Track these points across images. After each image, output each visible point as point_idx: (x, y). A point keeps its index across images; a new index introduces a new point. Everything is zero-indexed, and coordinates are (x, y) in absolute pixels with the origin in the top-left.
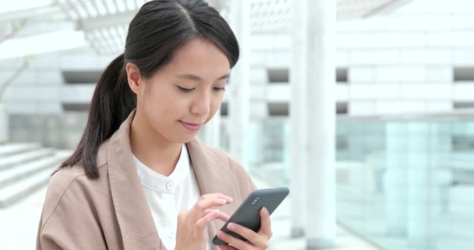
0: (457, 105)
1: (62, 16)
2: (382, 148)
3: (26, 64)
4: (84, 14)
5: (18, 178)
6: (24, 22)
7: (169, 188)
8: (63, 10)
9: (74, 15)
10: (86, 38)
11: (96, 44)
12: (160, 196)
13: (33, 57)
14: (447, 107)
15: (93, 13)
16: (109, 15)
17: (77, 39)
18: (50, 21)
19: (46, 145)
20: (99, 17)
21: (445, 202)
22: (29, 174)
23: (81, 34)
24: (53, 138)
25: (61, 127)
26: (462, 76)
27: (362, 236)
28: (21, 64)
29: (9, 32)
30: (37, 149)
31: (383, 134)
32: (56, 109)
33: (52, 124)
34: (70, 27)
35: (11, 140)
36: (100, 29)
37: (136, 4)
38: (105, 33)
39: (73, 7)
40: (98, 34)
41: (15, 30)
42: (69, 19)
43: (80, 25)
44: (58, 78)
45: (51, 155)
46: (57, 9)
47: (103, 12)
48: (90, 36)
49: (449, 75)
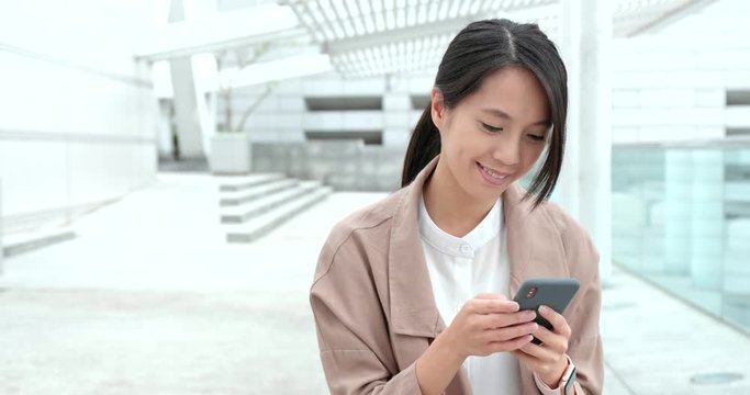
0: (730, 132)
1: (308, 39)
2: (661, 178)
3: (269, 90)
4: (330, 36)
5: (263, 210)
6: (267, 46)
7: (464, 251)
8: (310, 32)
9: (320, 37)
10: (332, 62)
11: (342, 68)
12: (454, 261)
13: (276, 83)
14: (720, 134)
15: (341, 35)
16: (357, 37)
17: (323, 63)
18: (294, 45)
19: (289, 175)
20: (347, 39)
21: (724, 236)
22: (274, 206)
23: (326, 57)
24: (296, 167)
25: (304, 156)
26: (735, 99)
27: (639, 275)
28: (263, 90)
29: (251, 56)
30: (280, 180)
31: (662, 162)
32: (299, 137)
33: (295, 153)
34: (316, 49)
35: (254, 170)
36: (346, 52)
37: (406, 21)
38: (352, 57)
39: (319, 28)
40: (344, 58)
41: (258, 54)
42: (314, 42)
43: (326, 48)
44: (300, 104)
45: (294, 186)
46: (303, 30)
47: (351, 33)
48: (336, 59)
49: (722, 98)
